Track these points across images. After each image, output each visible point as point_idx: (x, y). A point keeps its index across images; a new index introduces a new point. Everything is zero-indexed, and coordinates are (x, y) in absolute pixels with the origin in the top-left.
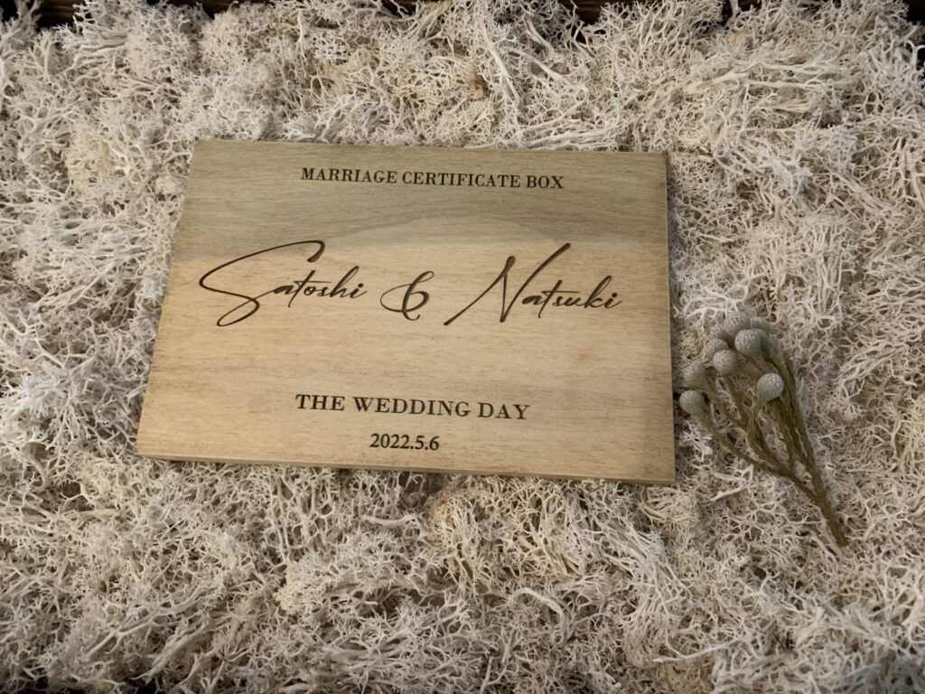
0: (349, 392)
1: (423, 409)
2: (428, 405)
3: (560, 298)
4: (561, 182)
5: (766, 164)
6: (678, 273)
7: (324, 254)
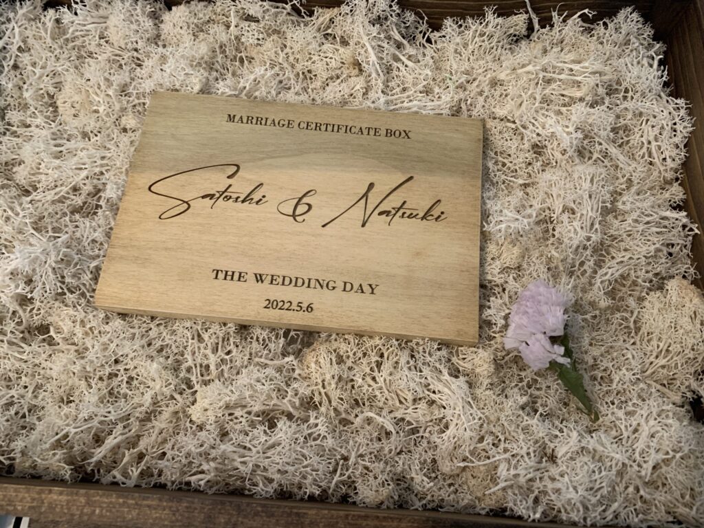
0: (251, 269)
1: (303, 283)
2: (307, 282)
3: (404, 213)
4: (409, 134)
5: (551, 130)
6: (487, 201)
7: (239, 174)
